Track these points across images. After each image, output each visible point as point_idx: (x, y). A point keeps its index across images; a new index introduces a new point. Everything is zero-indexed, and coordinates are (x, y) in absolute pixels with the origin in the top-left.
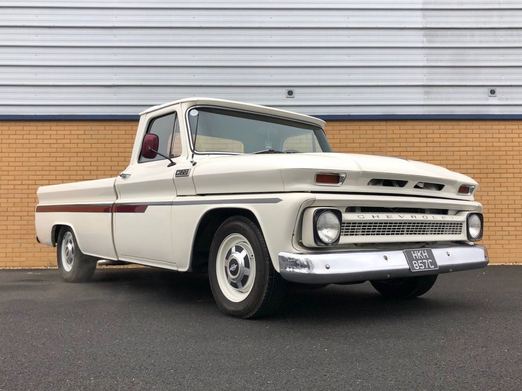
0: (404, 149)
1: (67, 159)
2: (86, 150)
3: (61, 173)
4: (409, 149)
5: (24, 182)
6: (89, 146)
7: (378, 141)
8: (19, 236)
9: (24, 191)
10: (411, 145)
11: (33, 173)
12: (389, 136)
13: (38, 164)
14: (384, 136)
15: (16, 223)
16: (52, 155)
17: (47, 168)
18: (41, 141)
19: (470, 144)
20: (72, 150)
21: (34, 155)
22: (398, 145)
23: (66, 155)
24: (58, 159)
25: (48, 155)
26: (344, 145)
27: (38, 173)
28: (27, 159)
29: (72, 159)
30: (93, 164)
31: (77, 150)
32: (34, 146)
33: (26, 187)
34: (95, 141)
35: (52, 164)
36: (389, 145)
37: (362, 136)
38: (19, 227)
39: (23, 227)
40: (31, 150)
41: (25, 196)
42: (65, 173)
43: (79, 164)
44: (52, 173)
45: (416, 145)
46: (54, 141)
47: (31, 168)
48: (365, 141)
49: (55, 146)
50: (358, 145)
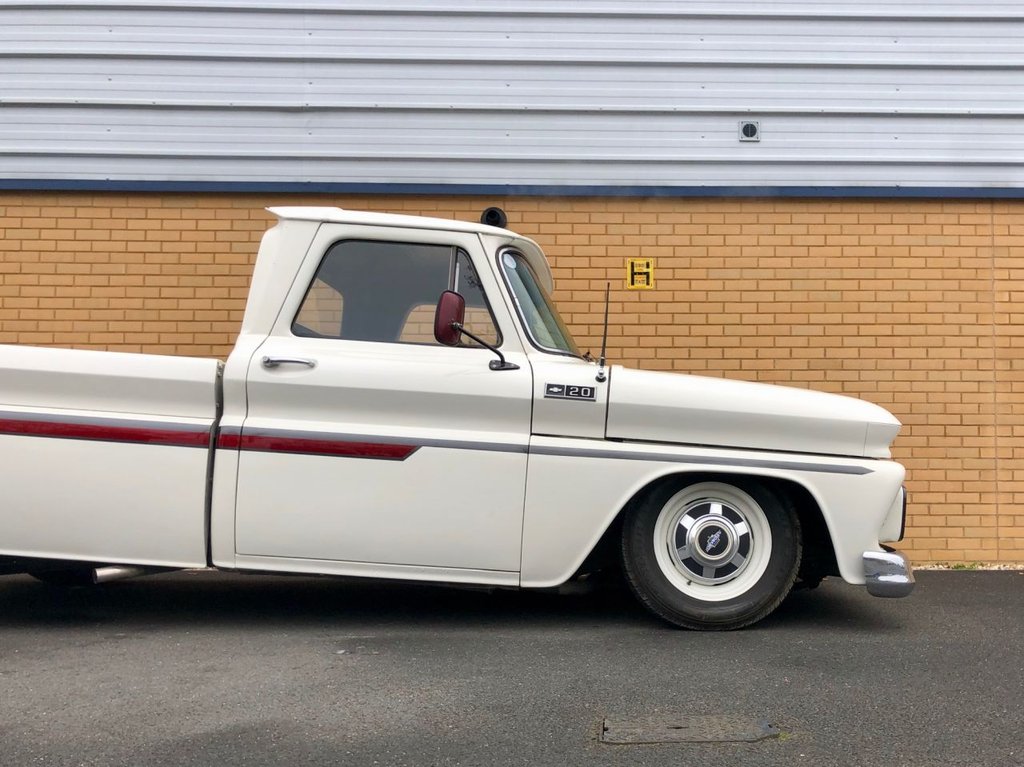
7: (971, 252)
12: (999, 241)
14: (987, 241)
18: (121, 246)
20: (201, 269)
22: (1020, 263)
23: (184, 281)
24: (165, 292)
26: (887, 262)
27: (113, 326)
28: (85, 292)
29: (201, 292)
31: (213, 269)
32: (104, 257)
35: (150, 304)
37: (931, 241)
42: (182, 326)
43: (218, 304)
48: (938, 251)
50: (921, 262)
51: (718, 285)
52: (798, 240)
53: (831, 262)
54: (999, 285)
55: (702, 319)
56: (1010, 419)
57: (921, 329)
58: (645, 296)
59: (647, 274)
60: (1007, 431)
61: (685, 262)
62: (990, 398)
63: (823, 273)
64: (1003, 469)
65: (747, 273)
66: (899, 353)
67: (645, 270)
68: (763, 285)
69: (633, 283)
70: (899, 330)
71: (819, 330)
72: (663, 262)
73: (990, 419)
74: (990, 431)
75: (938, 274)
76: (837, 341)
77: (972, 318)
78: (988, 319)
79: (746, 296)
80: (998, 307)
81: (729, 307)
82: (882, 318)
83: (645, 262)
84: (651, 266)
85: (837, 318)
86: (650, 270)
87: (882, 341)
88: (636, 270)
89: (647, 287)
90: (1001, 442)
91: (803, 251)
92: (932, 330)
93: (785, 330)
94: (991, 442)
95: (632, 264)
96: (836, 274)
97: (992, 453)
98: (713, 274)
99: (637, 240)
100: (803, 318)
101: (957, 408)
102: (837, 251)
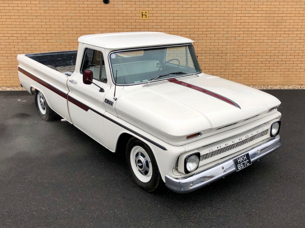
0: (244, 15)
1: (31, 20)
2: (42, 14)
3: (28, 29)
4: (247, 15)
5: (6, 35)
6: (44, 12)
7: (228, 9)
8: (7, 68)
9: (6, 41)
10: (248, 12)
11: (10, 29)
12: (235, 6)
13: (13, 23)
14: (232, 6)
15: (5, 60)
16: (21, 17)
17: (19, 26)
18: (12, 8)
19: (285, 12)
20: (33, 14)
21: (9, 17)
22: (240, 12)
23: (30, 17)
24: (25, 20)
25: (18, 17)
26: (206, 12)
27: (13, 29)
28: (5, 20)
29: (34, 20)
30: (47, 23)
31: (36, 14)
32: (8, 11)
33: (7, 38)
34: (47, 8)
35: (21, 23)
36: (234, 12)
37: (218, 6)
38: (7, 63)
39: (10, 63)
40: (7, 14)
41: (8, 44)
42: (31, 29)
43: (39, 24)
44: (22, 29)
45: (251, 12)
46: (21, 8)
47: (8, 26)
48: (219, 9)
49: (22, 11)
50: (215, 12)
51: (164, 18)
52: (184, 6)
53: (192, 12)
54: (234, 18)
55: (160, 27)
56: (233, 52)
57: (214, 29)
58: (146, 21)
59: (146, 15)
60: (233, 55)
61: (155, 12)
62: (229, 46)
63: (190, 15)
64: (231, 64)
65: (171, 15)
66: (208, 35)
67: (145, 14)
68: (175, 18)
69: (142, 18)
70: (208, 30)
71: (188, 30)
72: (150, 12)
73: (229, 52)
74: (229, 55)
75: (219, 15)
76: (193, 33)
77: (226, 27)
78: (231, 27)
79: (171, 21)
80: (233, 24)
81: (167, 24)
82: (204, 27)
83: (145, 12)
84: (147, 13)
85: (193, 27)
86: (147, 14)
87: (204, 33)
88: (143, 14)
89: (146, 19)
90: (231, 57)
91: (185, 9)
92: (217, 29)
93: (180, 30)
94: (229, 57)
95: (142, 12)
96: (193, 15)
97: (229, 60)
98: (163, 15)
99: (143, 6)
100: (185, 27)
101: (221, 49)
102: (194, 9)
